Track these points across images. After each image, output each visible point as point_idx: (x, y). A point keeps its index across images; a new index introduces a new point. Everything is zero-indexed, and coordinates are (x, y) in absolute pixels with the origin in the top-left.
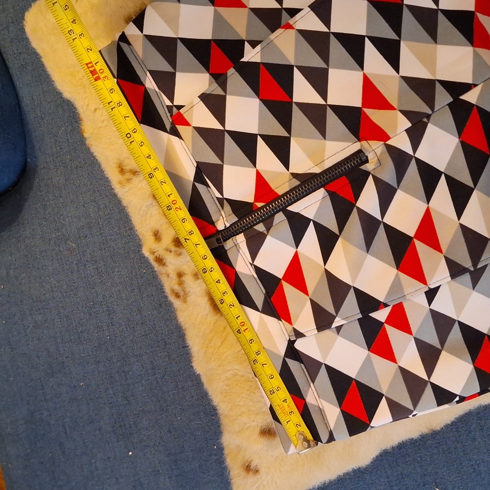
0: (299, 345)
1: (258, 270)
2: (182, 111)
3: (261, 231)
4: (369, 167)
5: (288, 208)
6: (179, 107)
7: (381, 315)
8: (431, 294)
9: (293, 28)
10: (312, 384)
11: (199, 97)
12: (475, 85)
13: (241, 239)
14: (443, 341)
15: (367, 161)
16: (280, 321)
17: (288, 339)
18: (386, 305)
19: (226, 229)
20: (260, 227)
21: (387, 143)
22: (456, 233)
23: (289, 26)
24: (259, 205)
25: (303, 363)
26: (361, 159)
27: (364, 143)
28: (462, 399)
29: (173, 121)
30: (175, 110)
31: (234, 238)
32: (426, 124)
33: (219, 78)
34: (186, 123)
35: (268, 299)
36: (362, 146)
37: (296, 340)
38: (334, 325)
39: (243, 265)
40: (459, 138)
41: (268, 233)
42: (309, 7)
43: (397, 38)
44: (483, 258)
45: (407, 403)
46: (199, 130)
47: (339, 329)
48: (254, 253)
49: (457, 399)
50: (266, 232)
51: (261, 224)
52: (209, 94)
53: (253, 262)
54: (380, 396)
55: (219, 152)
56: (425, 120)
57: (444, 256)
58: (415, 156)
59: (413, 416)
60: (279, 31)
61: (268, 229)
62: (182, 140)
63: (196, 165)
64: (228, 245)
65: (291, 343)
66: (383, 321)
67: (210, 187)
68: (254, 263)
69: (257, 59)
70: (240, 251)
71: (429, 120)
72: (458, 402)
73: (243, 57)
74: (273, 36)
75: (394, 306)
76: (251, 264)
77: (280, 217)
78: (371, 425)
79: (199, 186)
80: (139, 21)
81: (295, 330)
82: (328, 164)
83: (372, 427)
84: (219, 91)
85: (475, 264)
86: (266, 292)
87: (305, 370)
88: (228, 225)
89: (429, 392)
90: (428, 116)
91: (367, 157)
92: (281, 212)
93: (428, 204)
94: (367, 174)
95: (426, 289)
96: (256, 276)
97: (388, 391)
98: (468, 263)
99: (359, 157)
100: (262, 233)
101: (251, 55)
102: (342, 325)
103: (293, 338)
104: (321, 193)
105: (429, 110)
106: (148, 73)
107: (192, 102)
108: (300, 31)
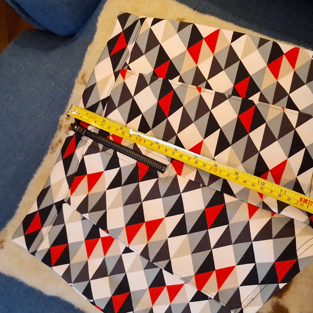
0: (65, 206)
1: (83, 160)
2: (128, 71)
3: (100, 148)
4: (160, 175)
5: (117, 152)
6: (129, 68)
7: (103, 234)
8: (127, 250)
9: (200, 92)
10: (52, 226)
11: (140, 74)
12: (235, 197)
13: (90, 141)
14: (113, 273)
15: (163, 172)
16: (69, 189)
17: (64, 199)
18: (108, 232)
19: (90, 132)
20: (101, 146)
21: (178, 175)
22: (162, 241)
23: (200, 90)
24: (111, 138)
25: (58, 214)
26: (162, 168)
27: (171, 165)
28: (93, 303)
29: (121, 70)
30: (126, 67)
31: (89, 138)
32: (199, 187)
33: (154, 76)
34: (124, 77)
35: (74, 176)
36: (169, 165)
37: (66, 203)
38: (84, 215)
39: (80, 151)
40: (205, 208)
41: (101, 151)
42: (216, 92)
43: (231, 143)
44: (159, 262)
45: (74, 277)
46: (125, 85)
47: (84, 218)
48: (88, 152)
49: (92, 301)
50: (100, 150)
51: (103, 145)
52: (144, 77)
53: (84, 155)
54: (68, 262)
55: (121, 102)
56: (201, 185)
57: (147, 244)
58: (182, 194)
59: (71, 285)
60: (194, 87)
61: (102, 151)
62: (115, 81)
63: (109, 95)
64: (84, 138)
65: (63, 202)
66: (101, 237)
67: (104, 110)
68: (84, 157)
69: (174, 87)
70: (85, 146)
71: (202, 187)
72: (91, 302)
73: (171, 80)
74: (190, 86)
75: (110, 236)
76: (83, 156)
77: (111, 151)
78: (53, 267)
79: (100, 105)
80: (156, 21)
81: (70, 199)
82: (150, 156)
83: (52, 268)
84: (148, 81)
85: (154, 261)
86: (77, 172)
87: (56, 218)
88: (92, 131)
89: (85, 284)
90: (204, 186)
91: (165, 171)
92: (113, 150)
93: (166, 217)
94: (157, 176)
95: (127, 246)
96: (80, 162)
97: (73, 264)
98: (152, 257)
99: (162, 167)
100: (99, 149)
101: (175, 83)
102: (87, 219)
103: (65, 201)
104: (134, 162)
105: (207, 183)
106: (134, 43)
107: (135, 72)
108: (201, 97)
